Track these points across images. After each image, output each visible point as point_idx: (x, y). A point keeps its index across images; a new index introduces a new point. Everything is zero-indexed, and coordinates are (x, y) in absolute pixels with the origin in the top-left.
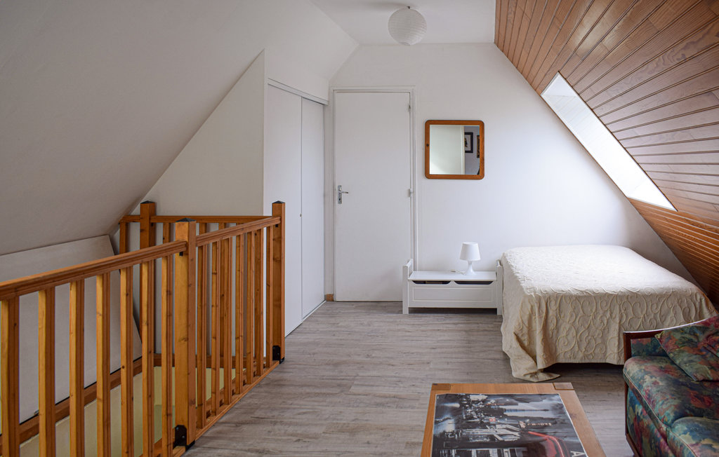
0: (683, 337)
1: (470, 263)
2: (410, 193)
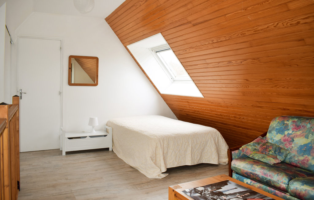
0: (253, 148)
1: (93, 127)
2: (60, 93)
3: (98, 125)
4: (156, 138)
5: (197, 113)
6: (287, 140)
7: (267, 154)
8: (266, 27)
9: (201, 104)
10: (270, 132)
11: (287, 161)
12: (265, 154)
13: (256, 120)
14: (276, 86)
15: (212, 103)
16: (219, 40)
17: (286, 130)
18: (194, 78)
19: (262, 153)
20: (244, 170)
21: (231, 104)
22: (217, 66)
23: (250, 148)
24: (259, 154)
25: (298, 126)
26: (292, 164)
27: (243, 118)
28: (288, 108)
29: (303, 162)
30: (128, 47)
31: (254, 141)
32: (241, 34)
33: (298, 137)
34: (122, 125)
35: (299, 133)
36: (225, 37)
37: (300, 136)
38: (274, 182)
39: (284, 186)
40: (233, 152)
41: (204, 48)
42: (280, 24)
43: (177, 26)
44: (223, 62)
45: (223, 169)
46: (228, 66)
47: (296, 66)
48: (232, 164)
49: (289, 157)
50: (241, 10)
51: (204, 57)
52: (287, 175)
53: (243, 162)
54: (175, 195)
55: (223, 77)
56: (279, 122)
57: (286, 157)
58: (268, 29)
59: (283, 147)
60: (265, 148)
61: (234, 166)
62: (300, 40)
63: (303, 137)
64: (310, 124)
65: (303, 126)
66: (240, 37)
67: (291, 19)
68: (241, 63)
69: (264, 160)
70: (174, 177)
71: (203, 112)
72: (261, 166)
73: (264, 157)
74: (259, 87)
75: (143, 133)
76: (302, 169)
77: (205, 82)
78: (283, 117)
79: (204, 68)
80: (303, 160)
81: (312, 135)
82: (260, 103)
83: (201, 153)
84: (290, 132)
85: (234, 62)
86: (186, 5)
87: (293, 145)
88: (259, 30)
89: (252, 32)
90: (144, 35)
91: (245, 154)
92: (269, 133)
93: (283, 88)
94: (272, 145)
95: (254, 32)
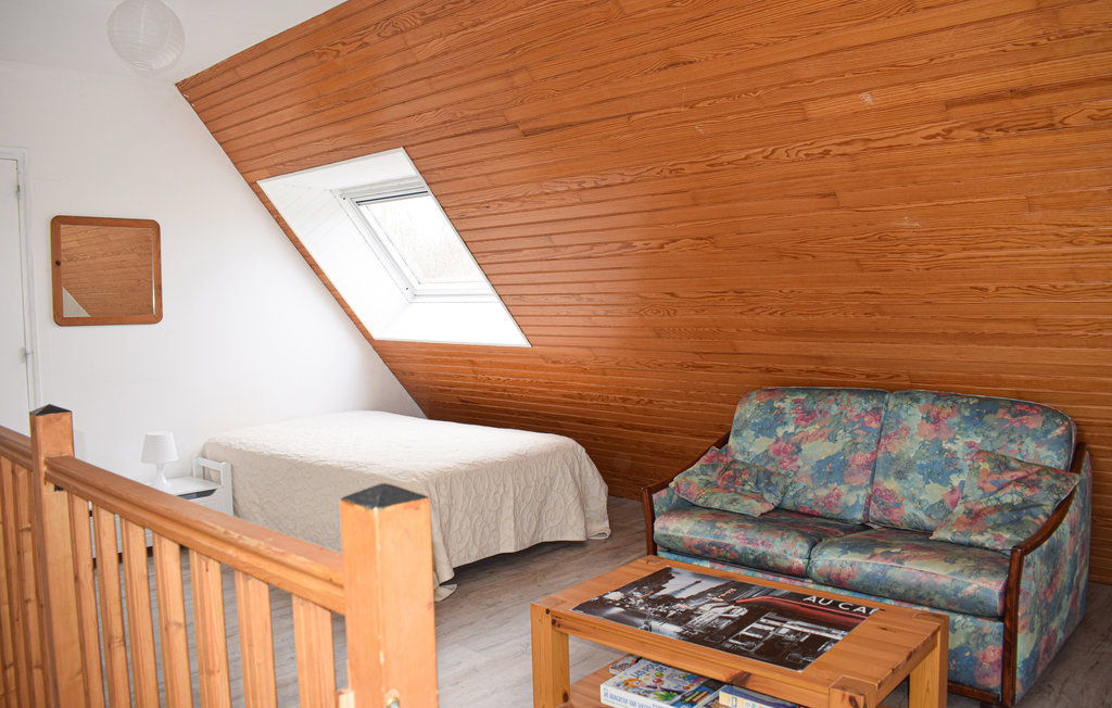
0: (701, 479)
1: (160, 467)
2: (26, 354)
3: (176, 459)
4: (414, 479)
5: (501, 396)
6: (785, 451)
7: (739, 491)
8: (743, 156)
9: (516, 366)
10: (738, 433)
11: (789, 504)
12: (736, 492)
13: (688, 404)
14: (752, 310)
15: (554, 362)
16: (604, 183)
17: (780, 425)
18: (503, 291)
19: (727, 489)
20: (691, 539)
21: (617, 364)
22: (586, 254)
23: (695, 479)
24: (721, 494)
25: (809, 413)
26: (801, 510)
27: (651, 402)
28: (779, 366)
29: (827, 502)
30: (266, 185)
31: (702, 461)
32: (671, 171)
33: (811, 441)
34: (274, 452)
35: (811, 430)
36: (622, 174)
37: (815, 437)
38: (774, 556)
39: (800, 562)
40: (654, 496)
41: (551, 203)
42: (781, 153)
43: (468, 133)
44: (606, 243)
45: (603, 551)
46: (621, 255)
47: (811, 258)
48: (655, 529)
49: (791, 493)
50: (680, 105)
51: (548, 229)
52: (803, 535)
53: (685, 520)
54: (554, 622)
55: (599, 287)
56: (759, 406)
57: (784, 494)
58: (745, 162)
59: (773, 470)
60: (732, 476)
61: (664, 532)
62: (825, 196)
63: (821, 440)
64: (837, 405)
65: (820, 412)
66: (665, 177)
67: (808, 142)
68: (663, 247)
69: (737, 507)
70: (476, 593)
71: (522, 391)
72: (734, 524)
73: (735, 500)
74: (706, 312)
75: (364, 469)
76: (825, 518)
77: (542, 300)
78: (766, 390)
79: (541, 260)
80: (828, 497)
81: (845, 431)
82: (704, 356)
83: (540, 513)
84: (791, 429)
85: (639, 244)
86: (508, 74)
87: (799, 463)
88: (721, 164)
89: (703, 167)
90: (336, 150)
91: (685, 497)
92: (736, 435)
93: (771, 314)
94: (748, 467)
95: (709, 168)
